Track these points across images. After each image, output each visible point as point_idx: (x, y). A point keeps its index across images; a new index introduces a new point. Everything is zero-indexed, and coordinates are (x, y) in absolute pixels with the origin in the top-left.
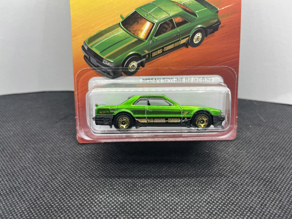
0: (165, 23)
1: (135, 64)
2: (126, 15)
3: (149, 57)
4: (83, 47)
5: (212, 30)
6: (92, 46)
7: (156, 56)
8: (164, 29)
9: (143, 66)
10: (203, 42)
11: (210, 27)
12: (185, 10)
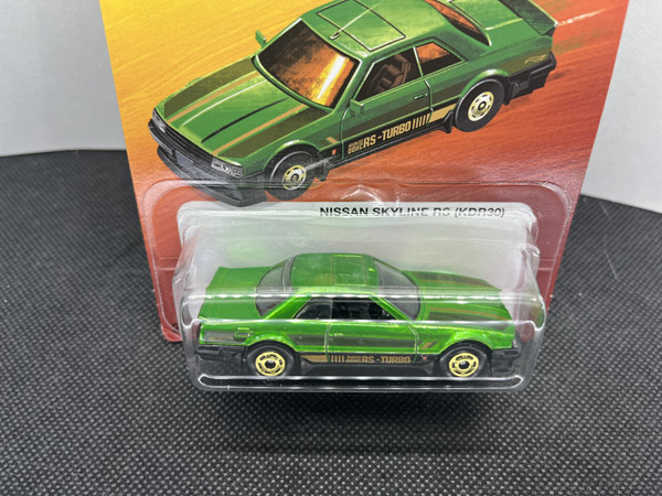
0: (392, 61)
1: (300, 171)
2: (272, 34)
6: (178, 123)
7: (358, 152)
9: (323, 178)
11: (522, 76)
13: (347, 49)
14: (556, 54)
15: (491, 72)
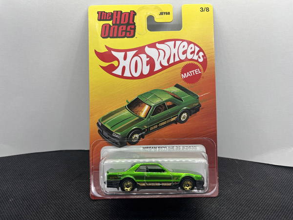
0: (160, 106)
1: (137, 136)
2: (130, 100)
3: (148, 131)
4: (98, 123)
5: (194, 111)
6: (105, 123)
7: (153, 130)
8: (158, 111)
9: (143, 138)
10: (188, 120)
11: (193, 109)
12: (174, 97)
13: (149, 103)
14: (201, 103)
15: (185, 108)
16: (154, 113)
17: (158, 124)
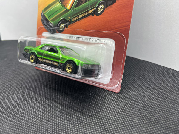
5: (111, 2)
7: (74, 21)
9: (67, 28)
16: (77, 5)
17: (78, 16)
